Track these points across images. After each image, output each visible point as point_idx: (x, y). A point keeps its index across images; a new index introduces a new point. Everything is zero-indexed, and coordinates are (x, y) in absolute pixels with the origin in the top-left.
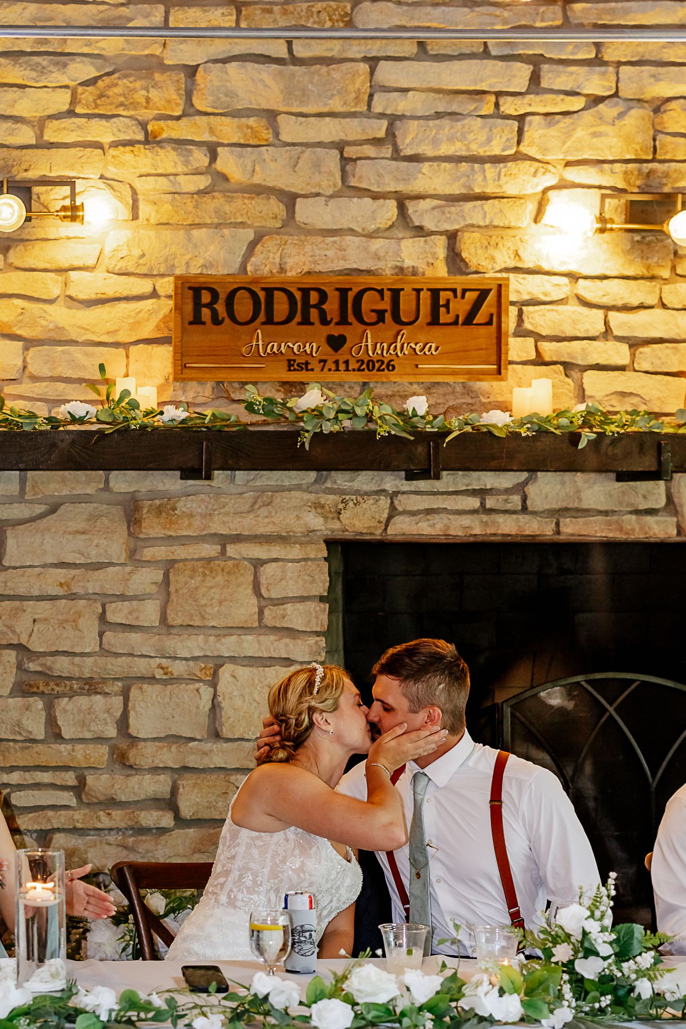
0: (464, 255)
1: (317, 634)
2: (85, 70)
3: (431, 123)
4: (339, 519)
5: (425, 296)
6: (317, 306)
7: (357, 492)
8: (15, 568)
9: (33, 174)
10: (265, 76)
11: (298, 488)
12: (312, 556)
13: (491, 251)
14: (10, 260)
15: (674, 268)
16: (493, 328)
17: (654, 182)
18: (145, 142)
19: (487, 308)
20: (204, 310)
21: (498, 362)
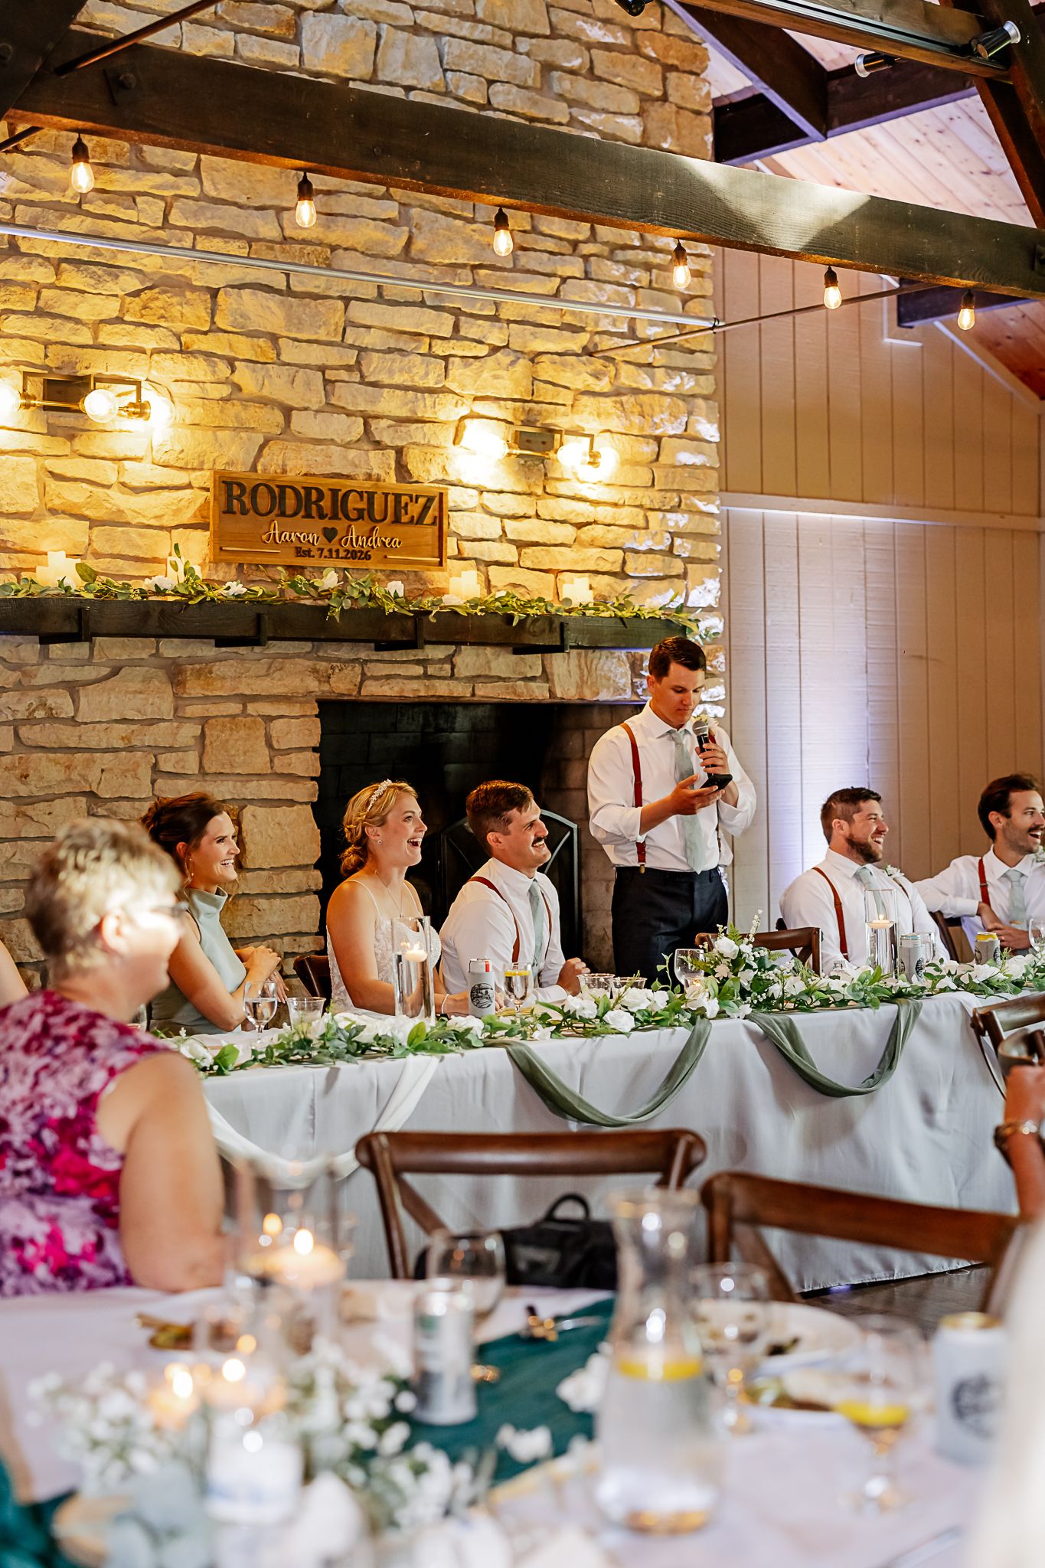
0: (410, 467)
1: (312, 779)
2: (132, 283)
3: (387, 356)
4: (328, 682)
5: (391, 498)
6: (315, 502)
7: (339, 660)
8: (86, 723)
9: (92, 372)
10: (272, 304)
11: (298, 656)
12: (308, 713)
13: (427, 465)
14: (76, 448)
15: (544, 487)
16: (436, 528)
17: (532, 418)
18: (181, 352)
19: (433, 512)
20: (235, 501)
21: (441, 556)
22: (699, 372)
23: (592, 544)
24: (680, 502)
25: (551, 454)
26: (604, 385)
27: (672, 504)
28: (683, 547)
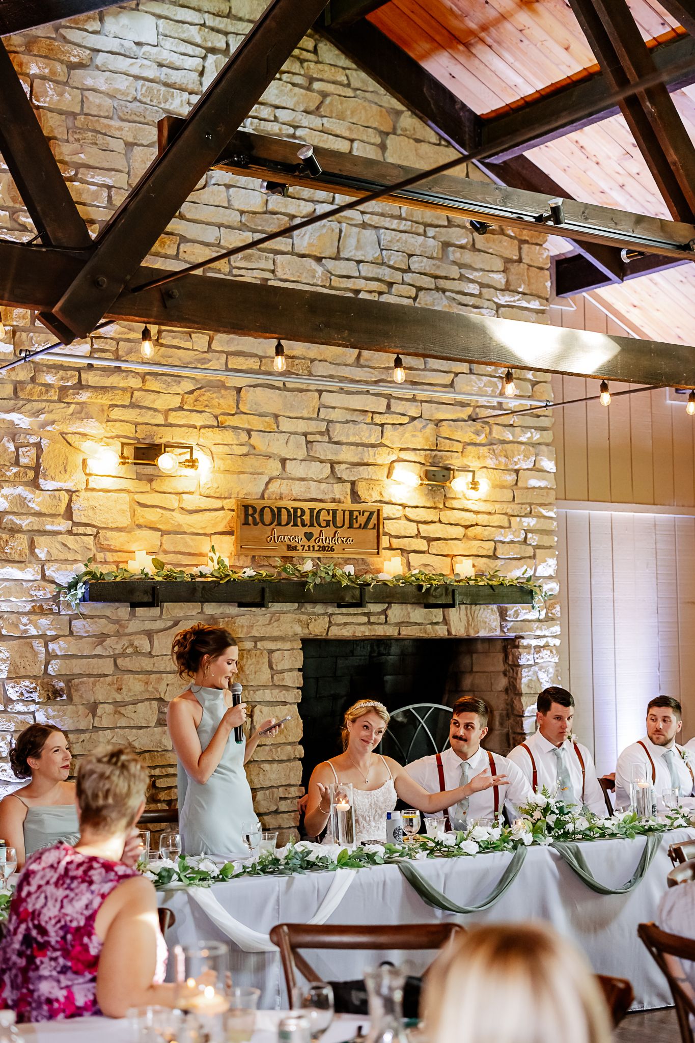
0: (359, 493)
1: (298, 688)
2: (189, 386)
3: (345, 425)
4: (308, 628)
5: (347, 513)
6: (300, 517)
7: (314, 614)
8: (158, 656)
9: (162, 442)
10: (274, 396)
11: (289, 612)
12: (296, 647)
13: (370, 491)
14: (153, 487)
15: (444, 504)
16: (375, 531)
17: (437, 461)
18: (218, 427)
19: (374, 520)
20: (250, 518)
21: (378, 549)
22: (543, 429)
23: (475, 539)
24: (531, 510)
25: (448, 483)
26: (482, 439)
27: (526, 512)
28: (533, 539)
